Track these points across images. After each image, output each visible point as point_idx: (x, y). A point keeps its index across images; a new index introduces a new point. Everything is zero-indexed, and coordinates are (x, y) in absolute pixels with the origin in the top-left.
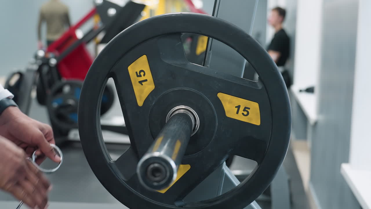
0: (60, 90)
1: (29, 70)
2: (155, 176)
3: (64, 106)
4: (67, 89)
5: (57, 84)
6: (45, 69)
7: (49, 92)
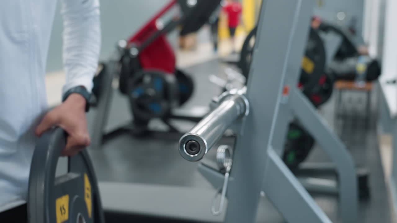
0: (140, 81)
1: (111, 61)
2: (192, 150)
3: (144, 96)
4: (147, 79)
5: (138, 75)
6: (127, 60)
7: (131, 82)
